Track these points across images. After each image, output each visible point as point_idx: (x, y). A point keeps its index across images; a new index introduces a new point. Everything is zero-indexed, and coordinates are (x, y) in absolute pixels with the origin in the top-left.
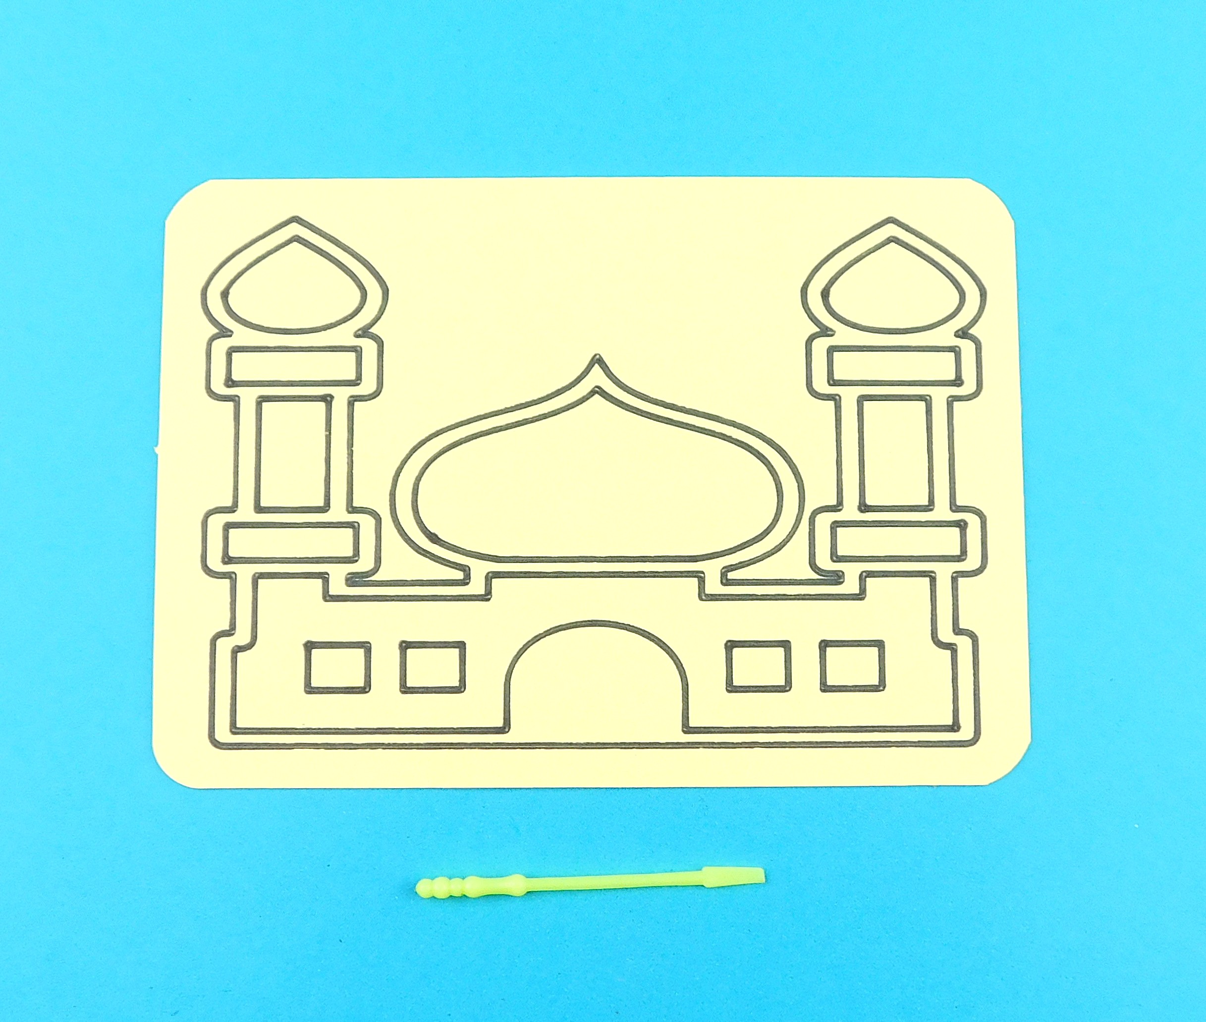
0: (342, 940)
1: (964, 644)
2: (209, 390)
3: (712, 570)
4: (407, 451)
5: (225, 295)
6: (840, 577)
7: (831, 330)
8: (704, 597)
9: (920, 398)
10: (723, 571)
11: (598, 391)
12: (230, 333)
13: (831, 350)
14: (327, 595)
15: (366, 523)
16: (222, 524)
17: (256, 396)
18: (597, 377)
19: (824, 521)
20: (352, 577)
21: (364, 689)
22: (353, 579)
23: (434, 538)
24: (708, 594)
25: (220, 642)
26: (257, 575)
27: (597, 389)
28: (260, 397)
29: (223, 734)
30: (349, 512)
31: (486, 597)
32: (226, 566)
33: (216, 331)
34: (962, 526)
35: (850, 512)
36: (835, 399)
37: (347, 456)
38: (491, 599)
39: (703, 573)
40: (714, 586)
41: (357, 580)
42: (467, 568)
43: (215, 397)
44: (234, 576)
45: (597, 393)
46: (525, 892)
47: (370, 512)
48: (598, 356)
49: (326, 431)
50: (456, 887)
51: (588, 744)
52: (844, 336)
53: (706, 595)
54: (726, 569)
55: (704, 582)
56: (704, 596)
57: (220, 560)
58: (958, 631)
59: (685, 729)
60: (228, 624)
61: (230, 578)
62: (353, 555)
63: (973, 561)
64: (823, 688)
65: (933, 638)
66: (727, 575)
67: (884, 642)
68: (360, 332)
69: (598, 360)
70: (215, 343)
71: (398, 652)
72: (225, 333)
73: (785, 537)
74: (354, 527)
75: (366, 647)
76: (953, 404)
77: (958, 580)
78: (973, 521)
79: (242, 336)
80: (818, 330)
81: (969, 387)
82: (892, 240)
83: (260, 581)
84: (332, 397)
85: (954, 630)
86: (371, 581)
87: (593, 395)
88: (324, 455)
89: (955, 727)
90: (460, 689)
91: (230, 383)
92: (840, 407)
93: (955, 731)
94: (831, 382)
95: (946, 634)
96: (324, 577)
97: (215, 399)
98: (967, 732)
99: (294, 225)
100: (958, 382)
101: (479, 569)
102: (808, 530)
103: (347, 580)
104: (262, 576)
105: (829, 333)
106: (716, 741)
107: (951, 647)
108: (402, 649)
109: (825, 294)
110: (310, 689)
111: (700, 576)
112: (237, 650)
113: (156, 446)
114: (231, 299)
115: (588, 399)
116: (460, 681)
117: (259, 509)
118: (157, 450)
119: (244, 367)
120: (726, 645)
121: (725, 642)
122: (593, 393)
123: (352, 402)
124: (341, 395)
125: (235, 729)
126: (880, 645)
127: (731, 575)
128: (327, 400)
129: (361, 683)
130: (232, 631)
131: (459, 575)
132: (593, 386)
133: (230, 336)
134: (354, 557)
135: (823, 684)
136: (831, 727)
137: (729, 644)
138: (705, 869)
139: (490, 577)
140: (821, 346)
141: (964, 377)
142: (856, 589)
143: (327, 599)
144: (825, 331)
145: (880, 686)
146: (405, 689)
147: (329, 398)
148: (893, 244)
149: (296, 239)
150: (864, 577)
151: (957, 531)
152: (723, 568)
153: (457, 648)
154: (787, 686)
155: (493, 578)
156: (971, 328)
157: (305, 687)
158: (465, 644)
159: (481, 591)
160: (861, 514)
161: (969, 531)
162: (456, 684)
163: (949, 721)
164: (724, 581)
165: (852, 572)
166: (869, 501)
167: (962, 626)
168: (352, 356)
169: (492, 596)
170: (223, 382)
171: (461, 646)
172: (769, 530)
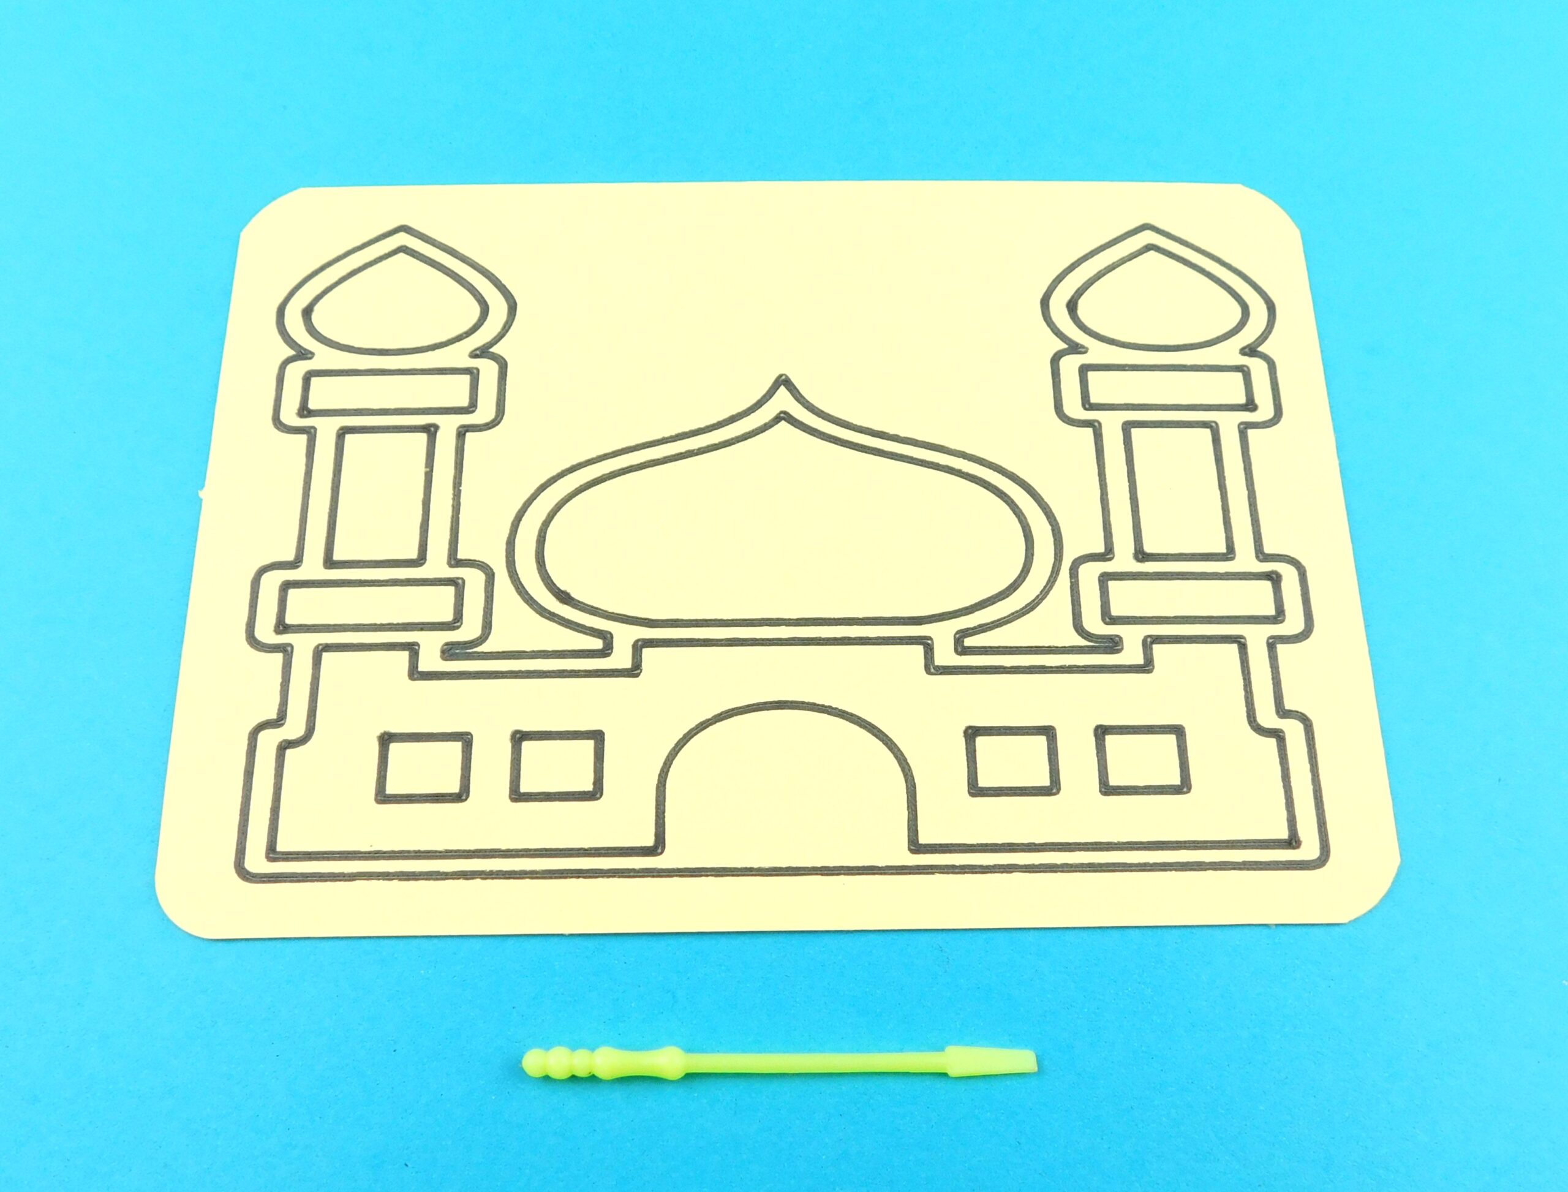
0: (408, 1164)
1: (1293, 730)
2: (277, 422)
3: (943, 635)
4: (532, 490)
5: (307, 312)
6: (1117, 644)
7: (1083, 347)
8: (932, 670)
9: (1204, 425)
10: (957, 636)
11: (784, 417)
12: (309, 355)
13: (1084, 370)
14: (415, 672)
15: (474, 580)
16: (279, 583)
17: (337, 428)
18: (783, 400)
19: (1089, 573)
20: (451, 649)
21: (461, 796)
22: (452, 651)
23: (564, 597)
24: (938, 666)
25: (263, 736)
26: (320, 647)
27: (782, 415)
28: (342, 428)
29: (255, 861)
30: (451, 566)
31: (634, 671)
32: (279, 636)
33: (292, 353)
34: (1274, 579)
35: (1123, 560)
36: (1095, 427)
37: (452, 496)
38: (641, 674)
39: (930, 638)
40: (945, 655)
41: (458, 651)
42: (609, 636)
43: (284, 429)
44: (289, 649)
45: (784, 419)
46: (683, 1075)
47: (479, 565)
48: (784, 377)
49: (426, 467)
50: (582, 1061)
51: (777, 868)
52: (1098, 353)
53: (936, 668)
54: (961, 634)
55: (932, 650)
56: (931, 668)
57: (272, 628)
58: (1283, 712)
59: (912, 848)
60: (276, 711)
61: (285, 651)
62: (454, 620)
63: (1293, 623)
64: (1104, 790)
65: (1250, 723)
66: (963, 642)
67: (1184, 728)
68: (478, 352)
69: (783, 381)
70: (290, 368)
71: (509, 745)
72: (303, 354)
73: (1038, 593)
74: (457, 584)
75: (466, 740)
76: (1246, 432)
77: (1276, 648)
78: (1289, 574)
79: (325, 357)
80: (1066, 346)
81: (1266, 411)
82: (1150, 248)
83: (324, 654)
84: (436, 427)
85: (1278, 713)
86: (476, 652)
87: (779, 422)
88: (421, 496)
89: (1293, 842)
90: (595, 794)
91: (305, 412)
92: (1101, 435)
93: (1294, 848)
94: (1087, 406)
95: (1267, 717)
96: (412, 648)
97: (283, 431)
98: (1309, 850)
99: (402, 235)
100: (1250, 405)
101: (625, 637)
102: (1069, 584)
103: (443, 652)
104: (328, 647)
105: (1080, 350)
106: (957, 864)
107: (1278, 735)
108: (515, 741)
109: (1072, 306)
110: (383, 797)
111: (926, 643)
112: (285, 746)
114: (315, 318)
115: (771, 426)
116: (594, 783)
117: (330, 562)
118: (201, 494)
119: (323, 394)
120: (966, 732)
121: (964, 728)
122: (777, 419)
123: (463, 432)
124: (448, 425)
125: (272, 853)
127: (969, 642)
128: (431, 431)
129: (456, 789)
130: (281, 720)
131: (597, 644)
132: (778, 412)
133: (310, 358)
134: (455, 623)
135: (1104, 784)
136: (1120, 843)
137: (970, 731)
138: (949, 1049)
139: (638, 647)
140: (1070, 365)
141: (1257, 401)
142: (1140, 661)
143: (416, 676)
144: (1075, 348)
145: (1184, 787)
146: (517, 795)
147: (432, 429)
148: (1152, 253)
149: (403, 249)
150: (1149, 643)
151: (1267, 585)
152: (957, 633)
153: (592, 739)
154: (1052, 789)
155: (643, 646)
156: (1260, 344)
157: (376, 795)
158: (604, 734)
159: (627, 664)
160: (1139, 564)
161: (1284, 585)
162: (589, 787)
163: (1284, 834)
164: (960, 650)
165: (1132, 637)
166: (1148, 548)
167: (1288, 705)
168: (466, 379)
169: (641, 670)
170: (296, 411)
171: (597, 736)
172: (1017, 584)
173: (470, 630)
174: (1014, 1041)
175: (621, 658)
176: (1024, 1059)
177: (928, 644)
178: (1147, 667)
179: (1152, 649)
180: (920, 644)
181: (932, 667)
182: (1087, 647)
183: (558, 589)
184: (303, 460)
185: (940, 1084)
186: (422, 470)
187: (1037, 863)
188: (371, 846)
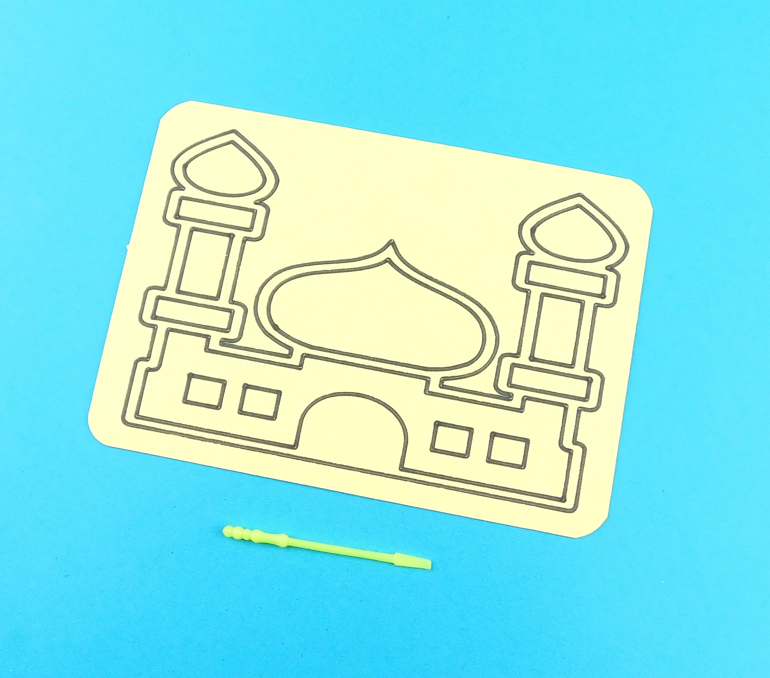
1: (577, 451)
2: (164, 218)
3: (435, 377)
4: (271, 274)
5: (185, 166)
6: (510, 397)
7: (533, 252)
8: (427, 393)
9: (578, 301)
10: (442, 379)
11: (388, 261)
12: (183, 189)
13: (531, 263)
14: (207, 349)
15: (239, 311)
16: (156, 296)
17: (191, 227)
18: (390, 253)
19: (507, 362)
20: (224, 341)
21: (218, 407)
22: (224, 342)
23: (276, 327)
24: (430, 391)
25: (140, 363)
26: (169, 329)
27: (388, 260)
28: (193, 228)
29: (130, 417)
30: (230, 303)
31: (300, 367)
32: (153, 320)
33: (175, 186)
34: (589, 381)
35: (524, 359)
36: (528, 292)
37: (235, 270)
38: (302, 369)
39: (430, 378)
40: (434, 387)
41: (227, 343)
42: (292, 349)
43: (168, 223)
44: (156, 327)
45: (388, 262)
46: (287, 546)
47: (242, 305)
48: (392, 241)
49: (226, 254)
50: (247, 534)
51: (342, 465)
52: (540, 256)
53: (429, 392)
54: (444, 379)
55: (429, 383)
57: (150, 316)
58: (575, 442)
59: (401, 468)
60: (147, 354)
61: (154, 328)
62: (227, 328)
63: (592, 403)
64: (488, 460)
65: (559, 444)
66: (443, 382)
67: (529, 440)
68: (258, 202)
69: (392, 243)
70: (174, 193)
71: (241, 389)
72: (180, 187)
73: (482, 367)
74: (231, 312)
75: (224, 383)
76: (597, 308)
77: (581, 413)
78: (597, 379)
79: (190, 191)
80: (525, 250)
81: (609, 300)
82: (578, 206)
83: (170, 333)
84: (234, 236)
85: (573, 442)
86: (234, 345)
87: (386, 263)
88: (222, 267)
89: (563, 499)
90: (273, 418)
91: (177, 217)
92: (530, 297)
93: (563, 502)
94: (527, 282)
95: (568, 443)
96: (208, 338)
97: (167, 224)
98: (569, 504)
99: (233, 134)
100: (602, 296)
101: (299, 350)
102: (497, 365)
103: (220, 342)
104: (172, 330)
105: (531, 253)
106: (418, 479)
107: (570, 452)
108: (244, 388)
109: (533, 230)
110: (186, 401)
111: (427, 380)
112: (149, 370)
113: (128, 244)
114: (188, 170)
115: (382, 264)
116: (274, 413)
117: (179, 291)
118: (128, 247)
119: (187, 209)
120: (435, 423)
121: (434, 421)
122: (385, 261)
123: (245, 241)
124: (240, 235)
125: (137, 415)
126: (527, 441)
127: (446, 383)
128: (231, 236)
129: (216, 403)
130: (148, 358)
131: (286, 352)
132: (386, 258)
133: (183, 190)
134: (227, 330)
135: (489, 458)
136: (488, 484)
137: (437, 423)
138: (396, 554)
139: (304, 356)
140: (524, 260)
141: (607, 294)
142: (519, 406)
143: (207, 351)
144: (529, 252)
145: (522, 466)
146: (241, 412)
147: (232, 236)
148: (579, 209)
149: (232, 142)
150: (525, 399)
151: (585, 383)
153: (276, 393)
154: (466, 456)
155: (305, 357)
156: (616, 266)
157: (183, 399)
158: (282, 392)
159: (297, 363)
160: (530, 362)
161: (593, 384)
162: (271, 414)
163: (560, 495)
164: (441, 386)
165: (518, 395)
166: (536, 356)
167: (578, 440)
168: (250, 214)
169: (303, 367)
170: (174, 215)
171: (279, 393)
172: (473, 361)
173: (233, 334)
174: (424, 555)
175: (295, 360)
176: (427, 564)
177: (428, 381)
178: (521, 410)
179: (525, 402)
180: (425, 380)
181: (427, 391)
182: (498, 396)
183: (274, 323)
184: (174, 240)
185: (389, 566)
187: (451, 486)
188: (178, 421)
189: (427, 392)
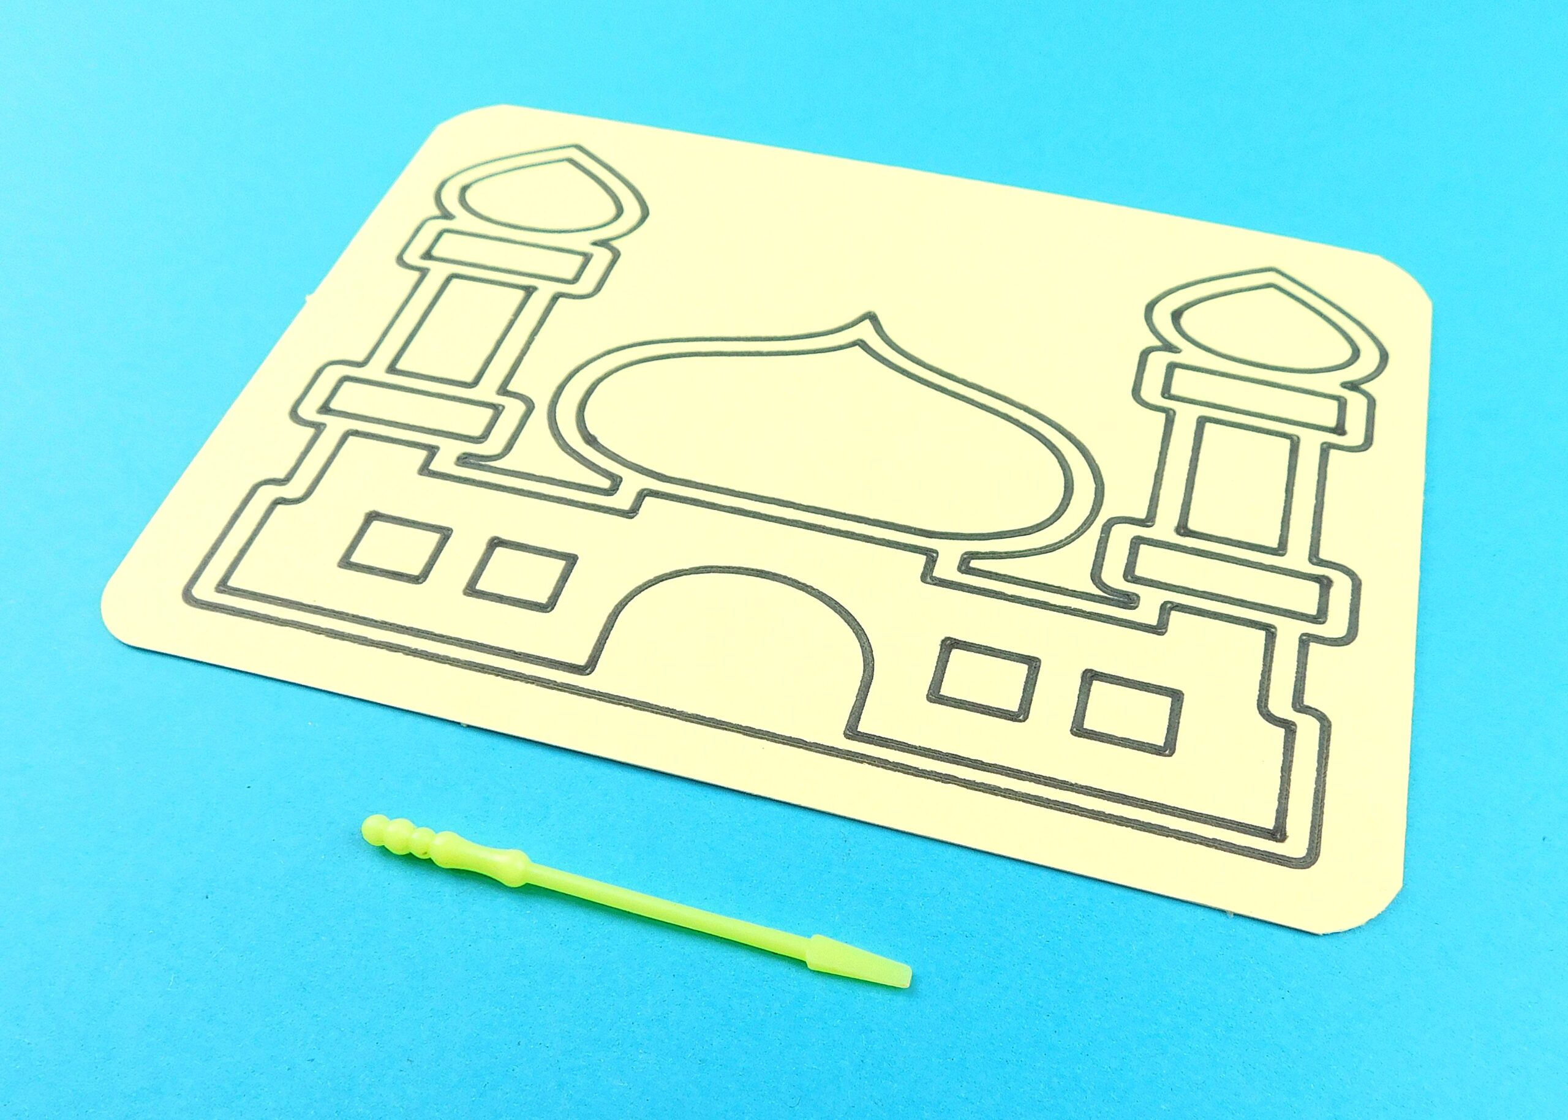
1: (1308, 727)
2: (400, 259)
3: (949, 555)
4: (600, 352)
5: (464, 189)
6: (1132, 602)
7: (1177, 348)
8: (928, 580)
9: (1284, 435)
10: (965, 556)
11: (860, 344)
12: (451, 217)
13: (1171, 367)
14: (425, 470)
15: (514, 409)
16: (339, 376)
17: (449, 273)
18: (865, 331)
19: (1122, 536)
20: (468, 458)
21: (418, 580)
22: (467, 460)
23: (591, 440)
24: (935, 578)
25: (263, 489)
26: (350, 432)
27: (858, 342)
28: (453, 274)
29: (203, 590)
30: (498, 394)
31: (629, 514)
32: (319, 415)
33: (437, 213)
34: (1325, 584)
35: (1163, 531)
36: (1169, 413)
37: (525, 342)
38: (635, 518)
39: (936, 552)
40: (946, 570)
41: (472, 462)
42: (619, 480)
43: (404, 266)
44: (322, 427)
46: (523, 884)
47: (524, 399)
48: (872, 314)
49: (512, 315)
50: (422, 845)
51: (695, 716)
52: (1189, 355)
54: (970, 556)
55: (934, 562)
57: (316, 409)
58: (1300, 707)
59: (848, 734)
60: (285, 473)
61: (317, 428)
62: (481, 435)
63: (1335, 628)
64: (1075, 731)
65: (1260, 708)
66: (969, 562)
67: (1183, 695)
68: (599, 243)
69: (870, 317)
70: (431, 223)
71: (484, 548)
72: (446, 216)
73: (1063, 538)
74: (497, 410)
75: (445, 533)
76: (1329, 451)
77: (1309, 645)
78: (1341, 582)
79: (464, 222)
80: (1160, 344)
81: (1354, 439)
82: (1271, 286)
83: (350, 438)
84: (536, 289)
85: (1294, 706)
86: (489, 466)
88: (497, 336)
89: (1278, 833)
90: (547, 608)
91: (427, 257)
92: (1173, 421)
93: (1277, 842)
94: (1166, 396)
95: (1281, 708)
96: (433, 450)
97: (401, 267)
98: (1296, 845)
99: (573, 150)
100: (1340, 429)
102: (1098, 539)
103: (459, 459)
104: (356, 433)
105: (1173, 350)
107: (1288, 728)
108: (490, 546)
109: (1177, 315)
110: (345, 563)
111: (931, 557)
112: (279, 502)
113: (311, 292)
114: (470, 193)
115: (845, 348)
116: (550, 598)
117: (392, 370)
118: (308, 298)
119: (450, 246)
121: (943, 639)
122: (853, 344)
123: (558, 297)
124: (547, 290)
125: (222, 587)
126: (1176, 696)
127: (975, 564)
128: (529, 290)
129: (416, 572)
130: (286, 481)
131: (606, 483)
132: (856, 339)
133: (451, 219)
134: (481, 438)
135: (1078, 727)
136: (1077, 785)
137: (949, 642)
138: (816, 938)
139: (642, 495)
140: (1159, 360)
141: (1347, 427)
142: (1153, 621)
143: (423, 473)
144: (1169, 347)
145: (1167, 749)
146: (471, 591)
147: (532, 290)
148: (1272, 290)
149: (569, 160)
150: (1167, 609)
151: (1315, 587)
152: (966, 553)
153: (564, 560)
154: (1020, 715)
155: (649, 495)
156: (1365, 383)
157: (342, 560)
158: (578, 558)
159: (625, 507)
160: (1179, 537)
161: (1333, 591)
162: (543, 601)
163: (1269, 824)
164: (962, 569)
165: (1152, 599)
166: (1192, 525)
167: (1308, 701)
168: (579, 260)
169: (637, 515)
170: (420, 254)
171: (571, 560)
172: (1043, 526)
173: (492, 446)
174: (895, 952)
175: (623, 499)
176: (899, 974)
177: (933, 557)
178: (1159, 629)
179: (1169, 614)
180: (926, 554)
181: (929, 577)
182: (1099, 596)
183: (588, 432)
184: (408, 290)
185: (794, 972)
186: (509, 316)
187: (978, 781)
188: (317, 600)
189: (927, 576)
